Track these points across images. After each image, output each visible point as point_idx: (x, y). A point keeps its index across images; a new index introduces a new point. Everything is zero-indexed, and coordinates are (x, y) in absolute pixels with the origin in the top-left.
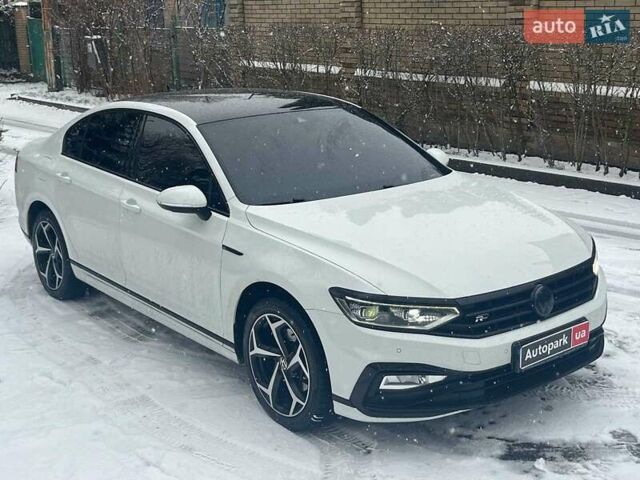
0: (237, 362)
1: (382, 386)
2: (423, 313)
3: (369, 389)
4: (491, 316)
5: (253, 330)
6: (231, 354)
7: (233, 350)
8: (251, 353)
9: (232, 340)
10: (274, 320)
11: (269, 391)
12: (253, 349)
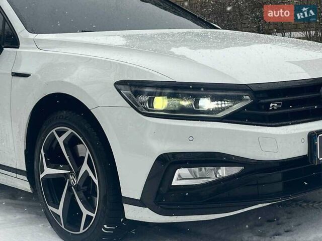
0: (30, 191)
1: (175, 182)
2: (214, 99)
3: (161, 185)
4: (285, 105)
5: (42, 151)
6: (23, 184)
7: (26, 178)
8: (42, 176)
9: (24, 168)
10: (60, 133)
11: (59, 211)
12: (43, 171)
